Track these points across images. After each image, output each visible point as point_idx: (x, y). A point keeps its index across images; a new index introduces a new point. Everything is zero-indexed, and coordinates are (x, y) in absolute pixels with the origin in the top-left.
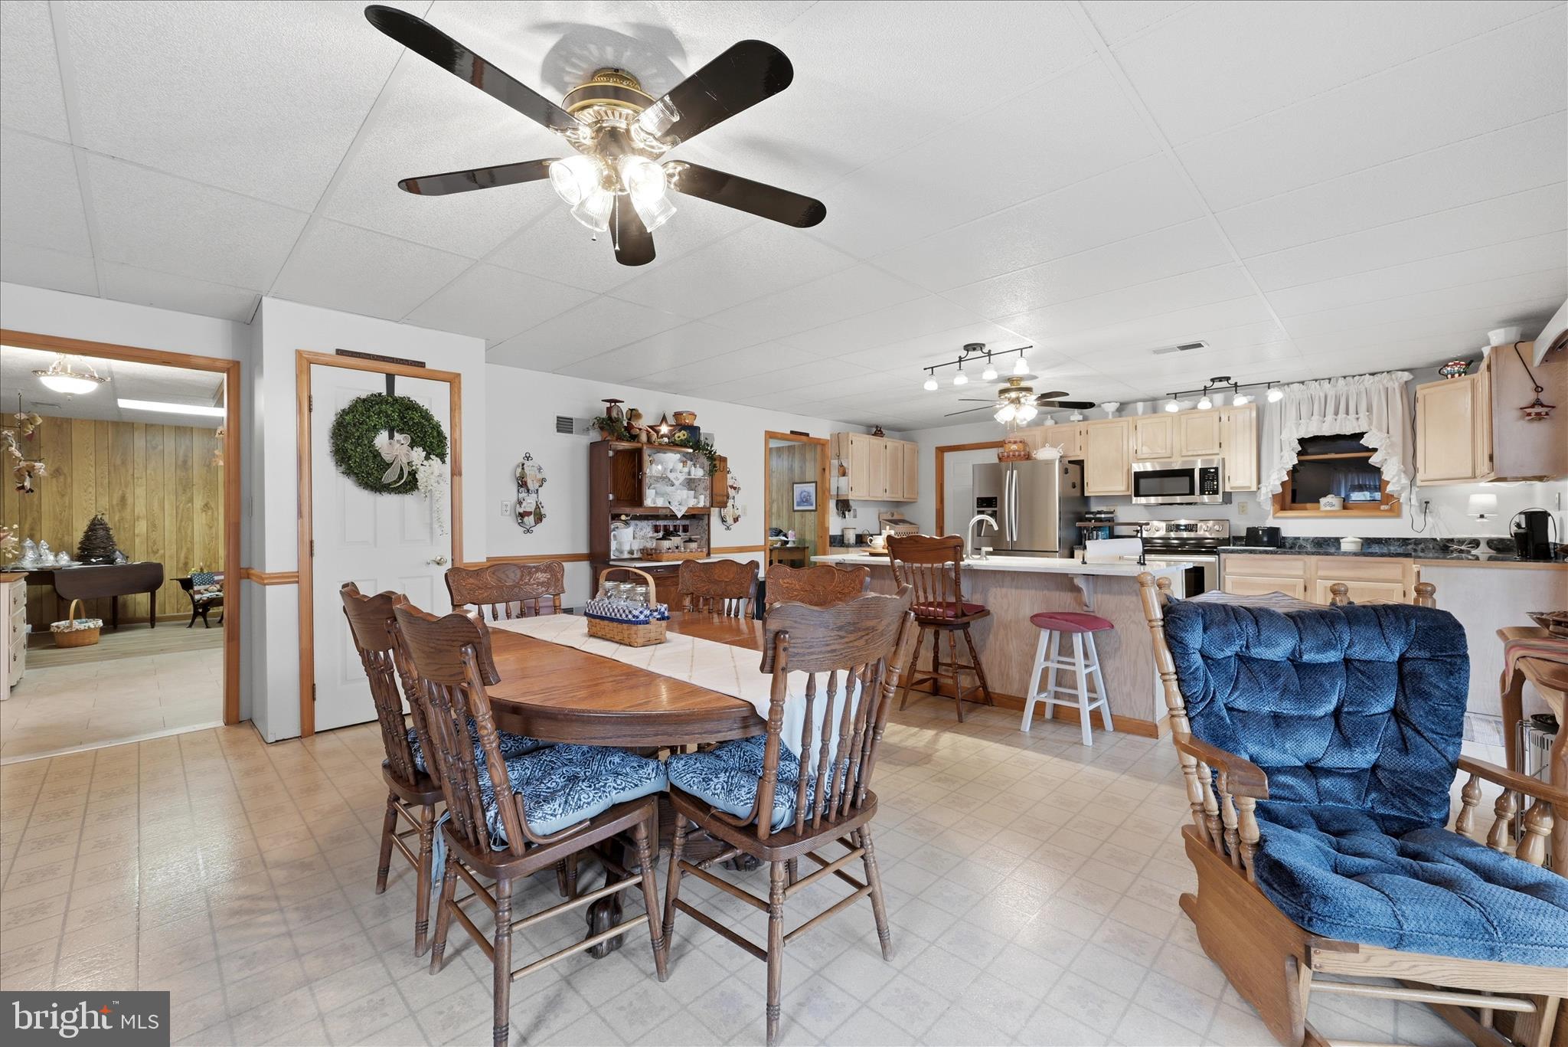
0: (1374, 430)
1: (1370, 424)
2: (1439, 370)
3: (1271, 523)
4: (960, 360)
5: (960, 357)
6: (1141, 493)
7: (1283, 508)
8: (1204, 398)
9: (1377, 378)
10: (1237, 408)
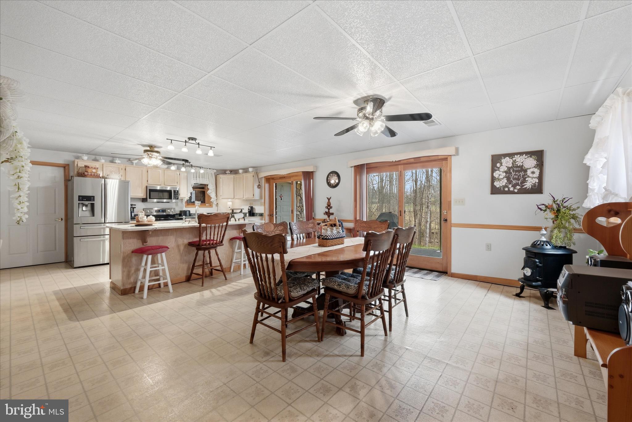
0: (210, 184)
1: (209, 182)
2: (224, 172)
3: (185, 209)
4: (186, 142)
5: (186, 140)
6: (151, 198)
7: (188, 205)
8: (183, 167)
9: (210, 170)
10: (182, 171)
